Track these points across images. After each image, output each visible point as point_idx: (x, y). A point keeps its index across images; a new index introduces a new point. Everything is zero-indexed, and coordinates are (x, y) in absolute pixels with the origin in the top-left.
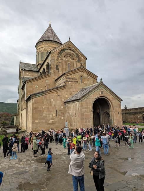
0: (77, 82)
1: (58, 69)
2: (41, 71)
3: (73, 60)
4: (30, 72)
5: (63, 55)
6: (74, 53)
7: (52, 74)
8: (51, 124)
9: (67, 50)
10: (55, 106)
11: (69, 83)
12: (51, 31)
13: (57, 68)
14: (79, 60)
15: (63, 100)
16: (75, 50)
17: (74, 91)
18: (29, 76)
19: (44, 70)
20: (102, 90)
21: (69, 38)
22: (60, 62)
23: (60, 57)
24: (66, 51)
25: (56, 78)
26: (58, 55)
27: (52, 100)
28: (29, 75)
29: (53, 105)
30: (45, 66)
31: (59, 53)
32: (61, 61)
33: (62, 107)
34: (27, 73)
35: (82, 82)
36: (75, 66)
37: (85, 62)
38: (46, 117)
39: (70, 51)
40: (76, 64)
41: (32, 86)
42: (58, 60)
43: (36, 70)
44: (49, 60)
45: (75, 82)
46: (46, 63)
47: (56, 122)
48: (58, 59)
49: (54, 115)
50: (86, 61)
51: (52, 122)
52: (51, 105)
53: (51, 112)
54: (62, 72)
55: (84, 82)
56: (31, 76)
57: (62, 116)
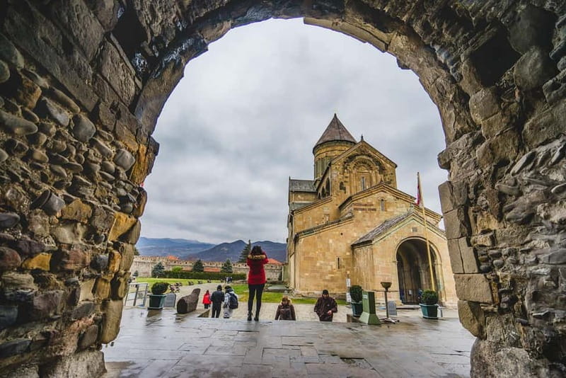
0: (375, 210)
1: (345, 189)
2: (320, 191)
3: (371, 171)
4: (303, 194)
5: (352, 165)
6: (371, 160)
7: (334, 198)
8: (328, 281)
9: (358, 155)
10: (334, 251)
11: (360, 212)
12: (336, 125)
13: (342, 187)
14: (382, 170)
15: (349, 242)
16: (372, 154)
17: (368, 227)
18: (301, 200)
19: (323, 189)
20: (415, 226)
21: (362, 137)
22: (347, 177)
23: (346, 168)
24: (357, 158)
25: (340, 204)
26: (343, 166)
27: (331, 241)
28: (303, 198)
29: (332, 251)
30: (324, 185)
31: (345, 163)
32: (348, 175)
33: (348, 254)
34: (299, 196)
35: (384, 209)
36: (374, 180)
37: (394, 172)
38: (321, 268)
39: (365, 157)
40: (376, 177)
41: (303, 218)
42: (343, 174)
43: (312, 190)
44: (329, 176)
45: (369, 209)
46: (326, 180)
47: (338, 278)
48: (344, 172)
49: (335, 266)
50: (396, 169)
51: (332, 277)
52: (328, 249)
53: (329, 260)
54: (351, 192)
55: (388, 210)
56: (304, 200)
57: (348, 270)
